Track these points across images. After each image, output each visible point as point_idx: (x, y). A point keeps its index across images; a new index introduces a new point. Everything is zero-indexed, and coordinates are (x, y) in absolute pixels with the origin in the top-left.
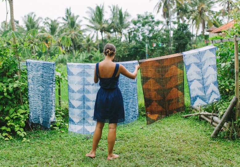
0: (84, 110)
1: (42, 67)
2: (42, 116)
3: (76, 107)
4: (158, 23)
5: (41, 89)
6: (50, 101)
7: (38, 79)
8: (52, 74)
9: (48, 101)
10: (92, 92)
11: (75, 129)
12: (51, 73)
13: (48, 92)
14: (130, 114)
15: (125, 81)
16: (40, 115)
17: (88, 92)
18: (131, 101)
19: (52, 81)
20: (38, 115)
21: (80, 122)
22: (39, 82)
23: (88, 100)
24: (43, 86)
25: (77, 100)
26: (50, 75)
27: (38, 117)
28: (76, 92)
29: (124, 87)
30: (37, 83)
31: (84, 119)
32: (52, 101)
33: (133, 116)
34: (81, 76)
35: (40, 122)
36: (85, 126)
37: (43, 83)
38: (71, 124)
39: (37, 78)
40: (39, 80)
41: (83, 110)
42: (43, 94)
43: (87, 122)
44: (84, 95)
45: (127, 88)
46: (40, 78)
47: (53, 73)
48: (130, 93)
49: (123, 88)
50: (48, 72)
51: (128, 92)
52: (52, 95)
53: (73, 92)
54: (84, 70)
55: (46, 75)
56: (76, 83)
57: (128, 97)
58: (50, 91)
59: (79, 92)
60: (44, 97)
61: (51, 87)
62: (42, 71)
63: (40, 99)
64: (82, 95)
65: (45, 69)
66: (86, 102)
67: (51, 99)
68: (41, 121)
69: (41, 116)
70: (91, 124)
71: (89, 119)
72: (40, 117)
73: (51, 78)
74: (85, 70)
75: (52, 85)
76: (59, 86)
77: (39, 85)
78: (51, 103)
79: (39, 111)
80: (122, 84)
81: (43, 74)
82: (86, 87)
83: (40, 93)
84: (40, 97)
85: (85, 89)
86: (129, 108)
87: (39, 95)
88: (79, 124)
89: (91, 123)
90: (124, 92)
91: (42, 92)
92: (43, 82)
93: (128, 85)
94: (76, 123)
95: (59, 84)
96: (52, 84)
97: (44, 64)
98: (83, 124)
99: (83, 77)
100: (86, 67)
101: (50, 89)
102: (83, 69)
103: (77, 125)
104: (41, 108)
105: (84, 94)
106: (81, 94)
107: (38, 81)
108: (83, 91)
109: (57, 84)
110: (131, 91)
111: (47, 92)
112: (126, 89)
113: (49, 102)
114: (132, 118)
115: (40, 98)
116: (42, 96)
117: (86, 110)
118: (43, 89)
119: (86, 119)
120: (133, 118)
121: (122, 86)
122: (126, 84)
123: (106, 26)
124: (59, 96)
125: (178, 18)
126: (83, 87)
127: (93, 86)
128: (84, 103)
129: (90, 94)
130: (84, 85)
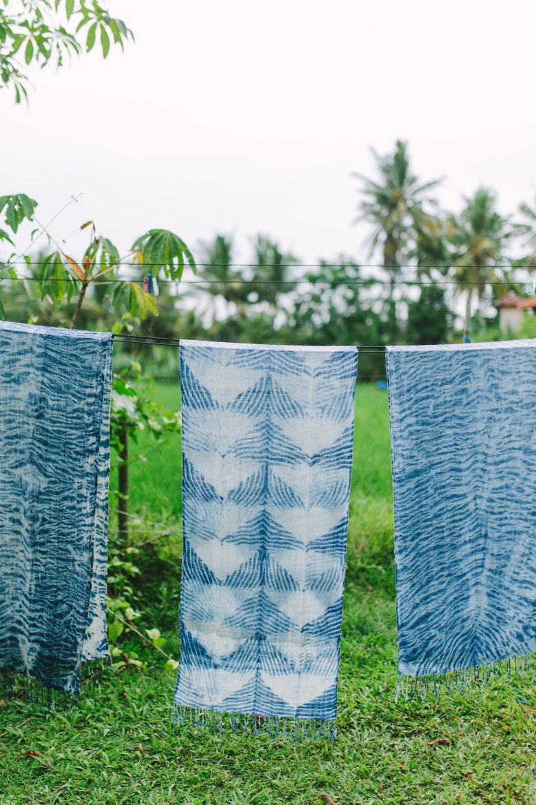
0: (262, 595)
1: (42, 360)
2: (33, 630)
3: (223, 579)
4: (371, 282)
5: (33, 480)
6: (77, 547)
7: (13, 425)
8: (92, 400)
9: (70, 547)
10: (306, 500)
11: (214, 690)
12: (88, 391)
13: (72, 498)
14: (511, 613)
15: (493, 443)
16: (19, 622)
17: (290, 498)
18: (520, 549)
19: (93, 439)
20: (9, 624)
21: (239, 653)
22: (22, 444)
23: (287, 542)
24: (39, 467)
25: (229, 538)
26: (82, 405)
27: (8, 634)
28: (225, 496)
29: (492, 476)
30: (9, 447)
31: (260, 638)
32: (90, 548)
33: (526, 628)
34: (255, 411)
35: (22, 662)
36: (265, 676)
37: (40, 449)
38: (193, 667)
39: (10, 421)
40: (18, 431)
41: (257, 589)
42: (40, 507)
43: (276, 654)
44: (264, 513)
45: (502, 478)
46: (25, 419)
47: (97, 391)
48: (514, 504)
49: (486, 479)
50: (68, 387)
51: (505, 503)
52: (93, 514)
53: (209, 495)
54: (269, 378)
55: (63, 403)
56: (224, 449)
57: (504, 529)
58: (84, 492)
59: (237, 496)
60: (47, 526)
61: (88, 469)
62: (40, 378)
63: (26, 535)
64: (255, 511)
65: (56, 369)
66: (272, 553)
67: (85, 535)
68: (25, 658)
69: (26, 628)
70: (297, 667)
71: (284, 640)
72: (20, 637)
73: (88, 419)
74: (275, 376)
75: (91, 459)
76: (124, 454)
77: (19, 456)
78: (86, 556)
79: (18, 603)
80: (480, 457)
81: (42, 399)
82: (277, 470)
83: (27, 505)
84: (26, 523)
85: (272, 483)
86: (507, 584)
87: (16, 516)
88: (235, 663)
89: (297, 661)
90: (491, 500)
91: (37, 497)
92: (45, 443)
93: (510, 464)
94: (218, 662)
95: (121, 447)
96: (91, 452)
97: (49, 342)
98: (254, 664)
99: (261, 418)
100: (276, 363)
101: (84, 481)
102: (263, 374)
103: (220, 671)
104: (29, 585)
105: (268, 508)
106: (250, 509)
107: (17, 436)
108: (263, 489)
109: (116, 447)
110: (519, 496)
111: (65, 499)
112: (498, 484)
113: (74, 555)
114: (520, 637)
115: (23, 531)
116: (34, 519)
117: (271, 593)
118: (43, 483)
119: (269, 637)
120: (525, 637)
121: (479, 472)
122: (501, 458)
123: (237, 285)
124: (121, 496)
125: (419, 273)
126: (262, 474)
127: (317, 467)
128: (263, 555)
129: (297, 511)
130: (268, 458)
